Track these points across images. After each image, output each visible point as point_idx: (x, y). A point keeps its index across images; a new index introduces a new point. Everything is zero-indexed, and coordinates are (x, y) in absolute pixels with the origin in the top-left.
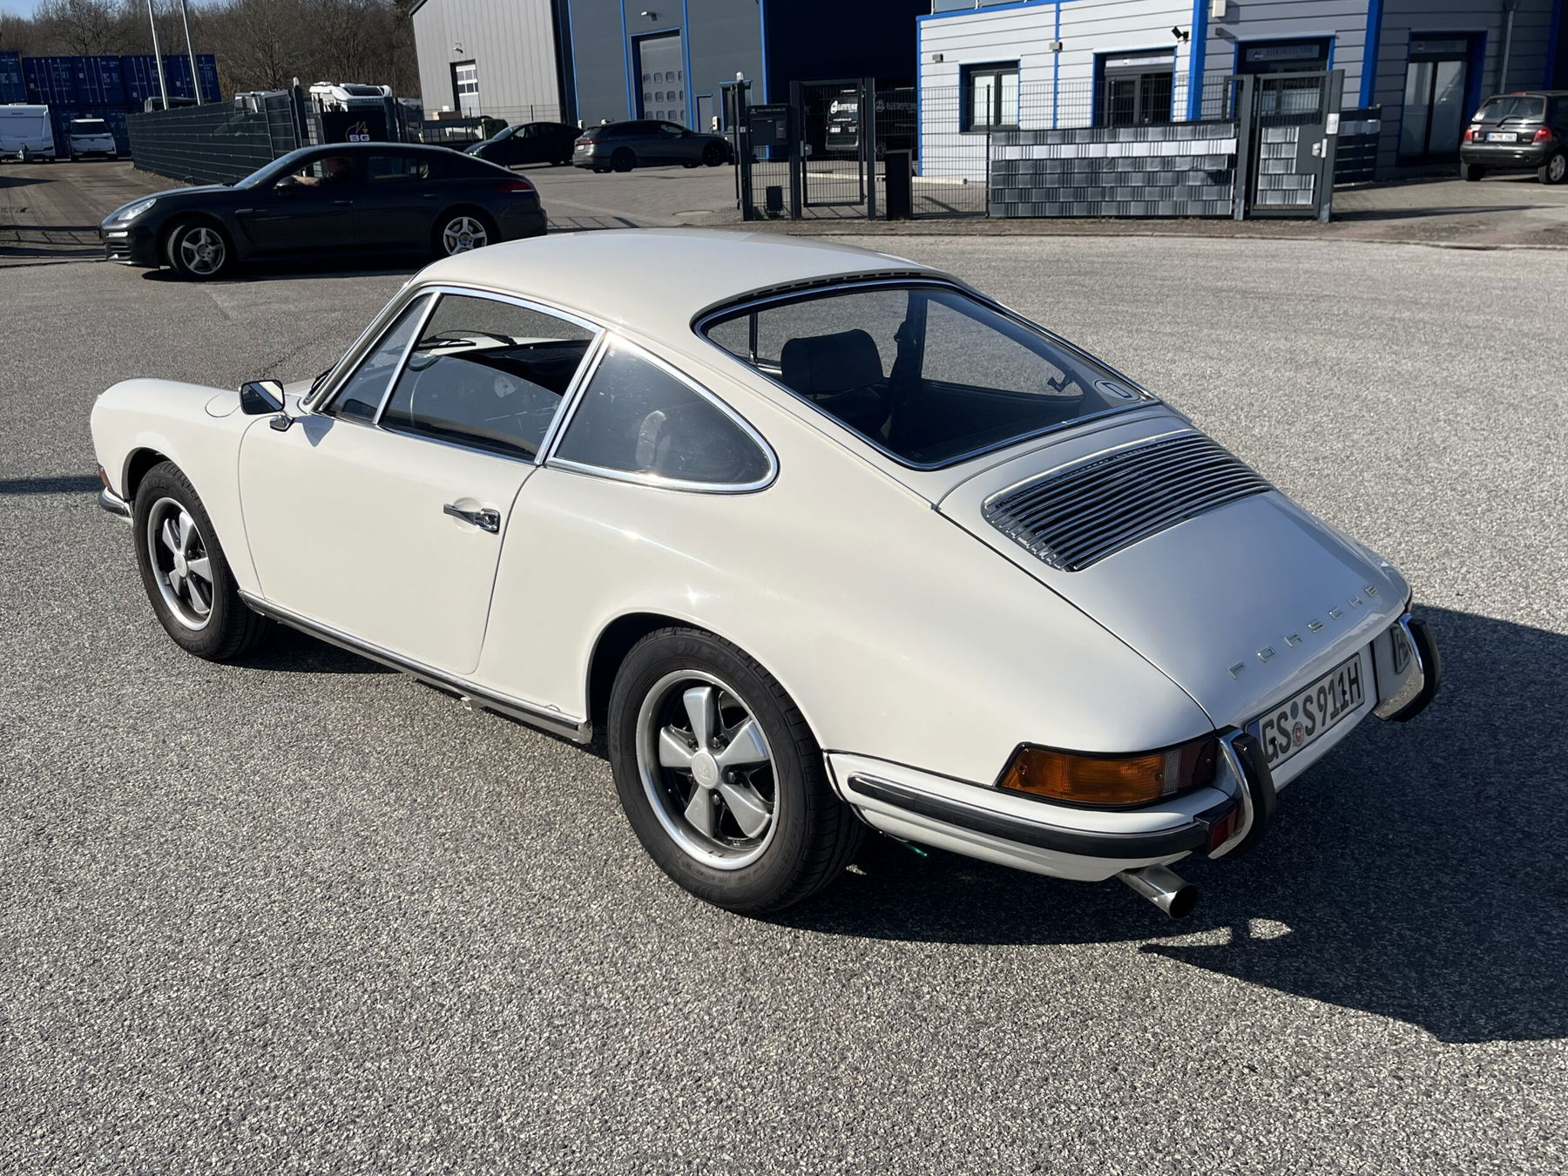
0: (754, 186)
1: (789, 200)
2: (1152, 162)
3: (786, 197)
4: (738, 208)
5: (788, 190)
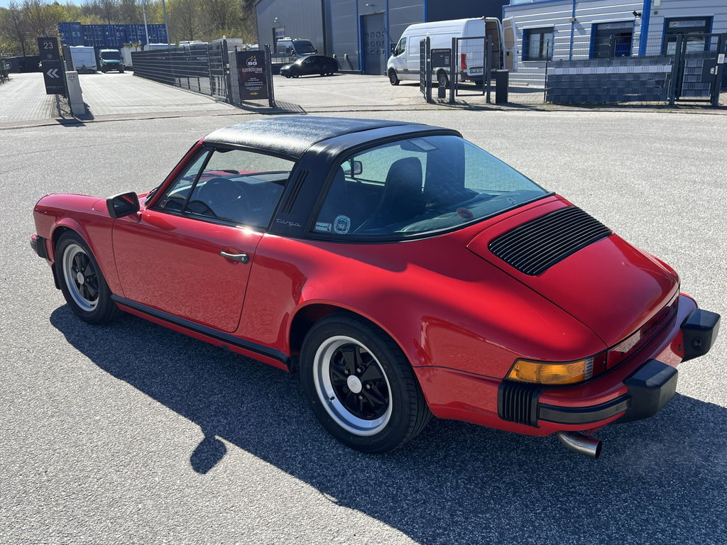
1: (449, 93)
2: (629, 76)
4: (424, 98)
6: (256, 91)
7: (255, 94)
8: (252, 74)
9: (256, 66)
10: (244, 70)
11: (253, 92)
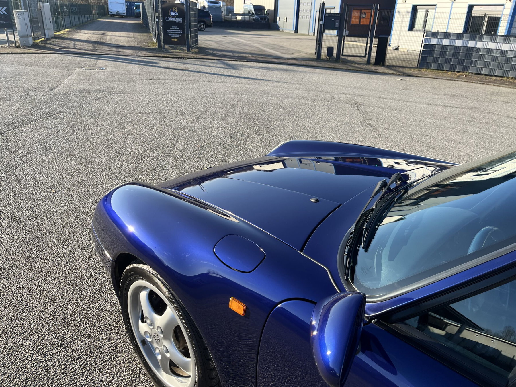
0: (323, 46)
1: (336, 53)
2: (497, 52)
3: (335, 51)
4: (315, 54)
5: (336, 49)
6: (176, 38)
8: (174, 23)
9: (177, 17)
10: (167, 19)
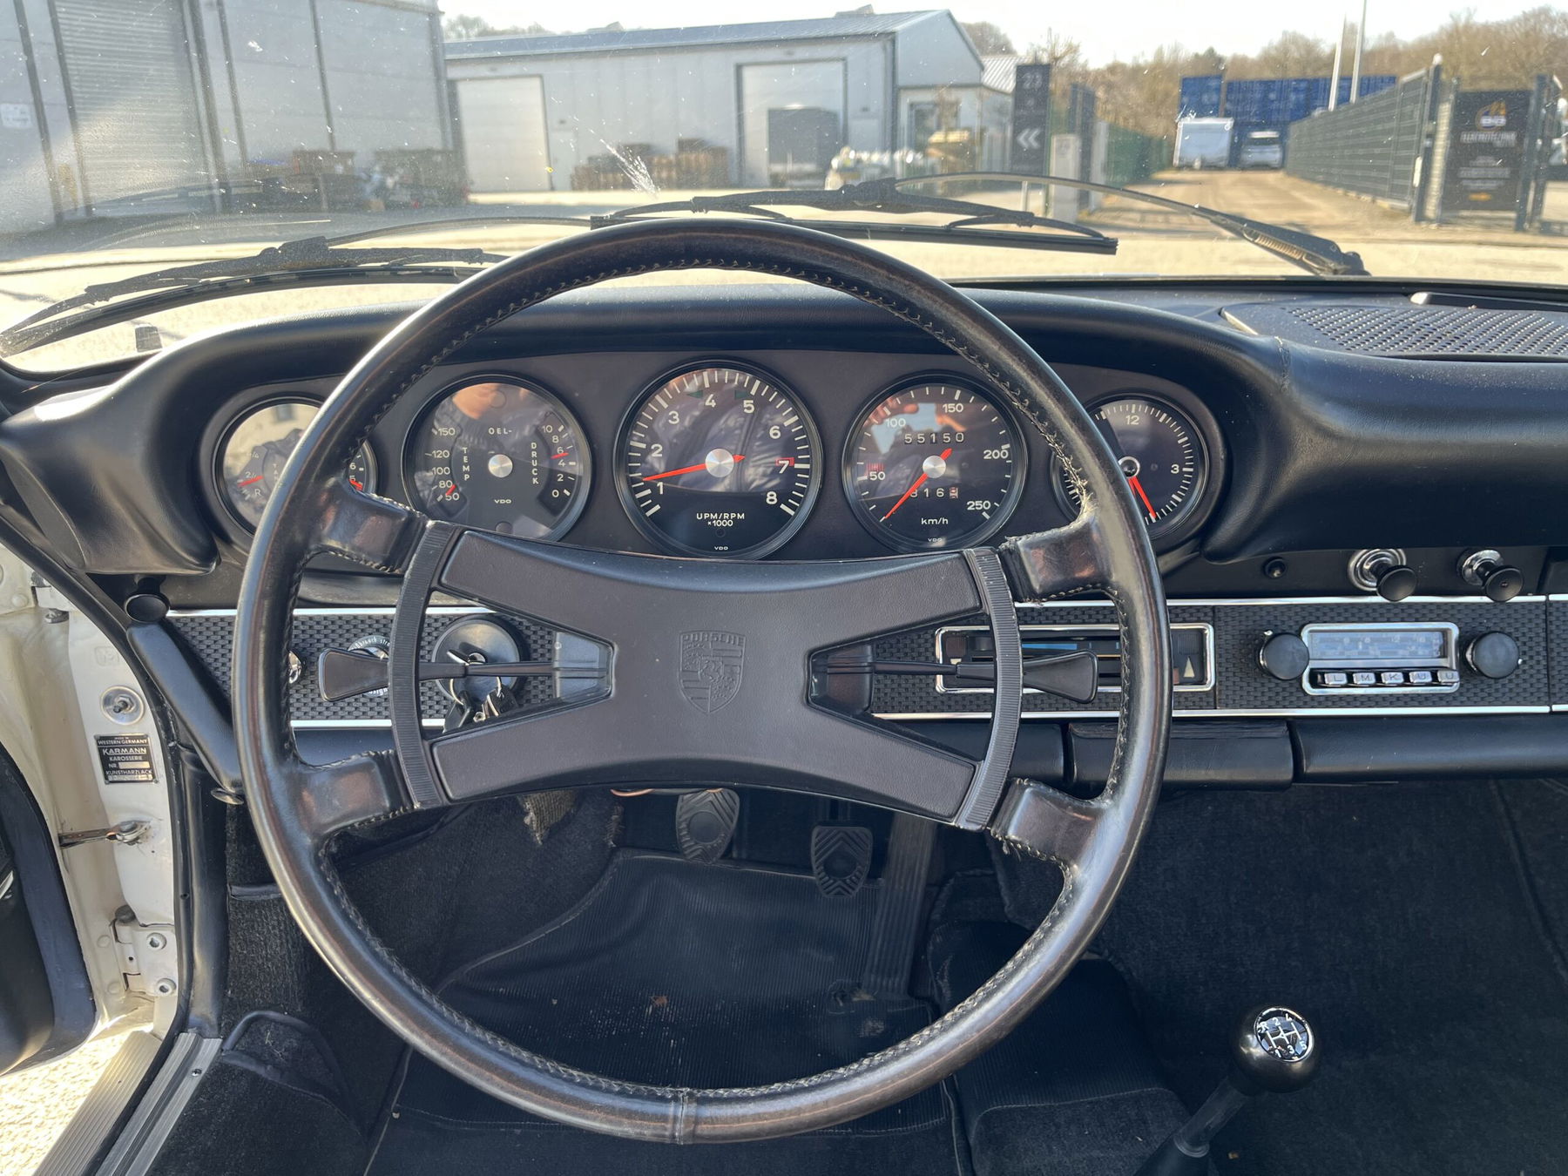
6: (1487, 191)
7: (1483, 197)
8: (1488, 149)
9: (1502, 129)
10: (1468, 138)
11: (1478, 192)
